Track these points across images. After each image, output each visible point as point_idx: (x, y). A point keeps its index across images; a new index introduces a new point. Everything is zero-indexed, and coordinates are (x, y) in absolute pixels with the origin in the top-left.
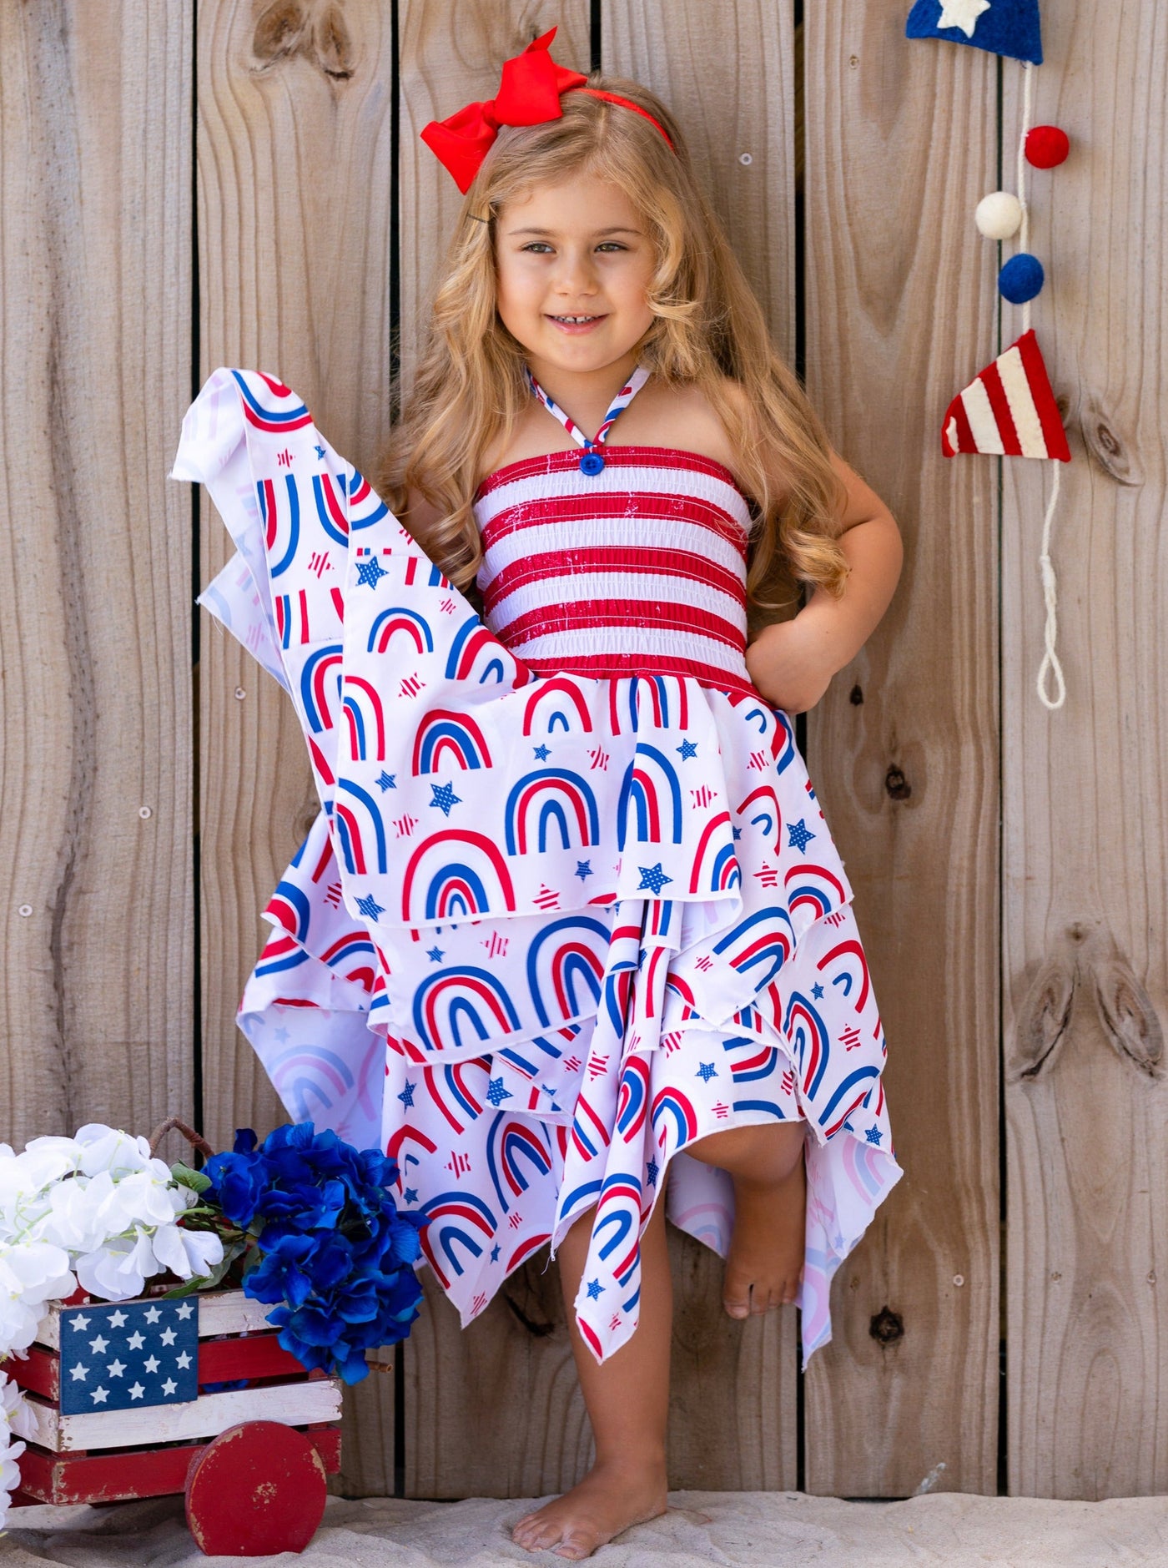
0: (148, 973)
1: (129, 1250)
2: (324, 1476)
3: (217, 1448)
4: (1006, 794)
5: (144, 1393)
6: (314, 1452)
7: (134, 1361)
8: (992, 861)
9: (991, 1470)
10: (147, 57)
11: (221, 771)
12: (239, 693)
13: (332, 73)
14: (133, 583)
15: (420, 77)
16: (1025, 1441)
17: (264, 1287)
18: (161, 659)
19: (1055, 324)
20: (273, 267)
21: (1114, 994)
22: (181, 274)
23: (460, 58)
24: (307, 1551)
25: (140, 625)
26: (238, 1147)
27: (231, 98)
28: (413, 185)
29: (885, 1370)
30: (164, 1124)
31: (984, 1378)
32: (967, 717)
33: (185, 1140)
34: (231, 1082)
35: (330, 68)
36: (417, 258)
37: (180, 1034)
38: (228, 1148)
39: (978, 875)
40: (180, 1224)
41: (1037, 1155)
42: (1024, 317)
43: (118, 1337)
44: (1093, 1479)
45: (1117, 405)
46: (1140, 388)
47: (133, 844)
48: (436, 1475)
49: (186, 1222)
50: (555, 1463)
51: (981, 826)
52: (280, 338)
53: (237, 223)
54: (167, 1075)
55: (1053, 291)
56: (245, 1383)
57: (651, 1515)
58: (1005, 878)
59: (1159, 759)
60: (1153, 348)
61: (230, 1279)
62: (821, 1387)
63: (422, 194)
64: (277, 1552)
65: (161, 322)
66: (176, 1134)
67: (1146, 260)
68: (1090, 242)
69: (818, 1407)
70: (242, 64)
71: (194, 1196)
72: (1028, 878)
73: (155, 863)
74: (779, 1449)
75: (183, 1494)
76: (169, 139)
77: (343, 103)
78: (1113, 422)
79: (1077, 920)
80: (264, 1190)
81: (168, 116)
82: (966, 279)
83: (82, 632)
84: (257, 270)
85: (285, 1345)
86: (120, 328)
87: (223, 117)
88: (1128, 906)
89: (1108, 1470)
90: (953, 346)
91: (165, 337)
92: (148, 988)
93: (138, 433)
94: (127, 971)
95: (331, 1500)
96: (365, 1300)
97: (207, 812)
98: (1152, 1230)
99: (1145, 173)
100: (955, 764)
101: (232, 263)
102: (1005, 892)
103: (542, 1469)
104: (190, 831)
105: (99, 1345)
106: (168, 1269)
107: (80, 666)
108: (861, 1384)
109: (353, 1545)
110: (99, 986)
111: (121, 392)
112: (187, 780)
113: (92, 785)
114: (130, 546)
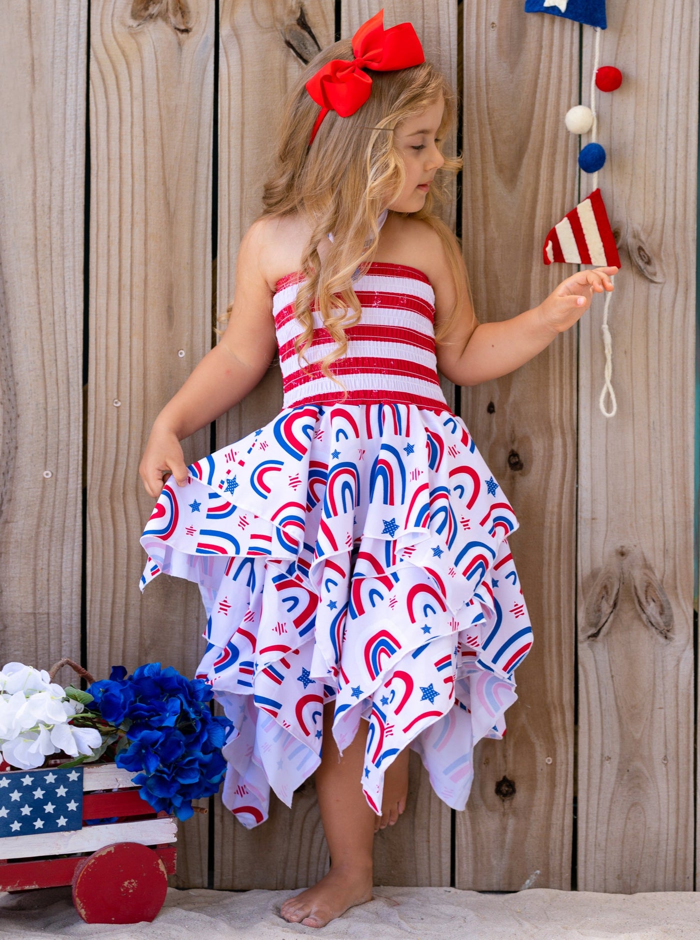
0: (49, 570)
1: (35, 739)
2: (166, 876)
3: (96, 859)
4: (580, 468)
5: (43, 825)
6: (160, 861)
7: (38, 806)
8: (571, 509)
9: (567, 875)
10: (55, 18)
11: (102, 449)
12: (116, 403)
13: (179, 30)
14: (41, 336)
15: (232, 33)
16: (588, 858)
17: (130, 763)
18: (60, 382)
19: (613, 186)
20: (142, 146)
21: (644, 589)
22: (78, 149)
23: (256, 21)
24: (155, 921)
25: (45, 361)
26: (113, 677)
27: (115, 43)
28: (227, 98)
29: (504, 814)
30: (59, 663)
31: (564, 819)
32: (557, 422)
33: (74, 672)
34: (108, 638)
35: (177, 26)
36: (229, 141)
37: (71, 609)
38: (105, 677)
39: (563, 517)
40: (70, 723)
41: (597, 686)
42: (594, 181)
43: (27, 792)
44: (628, 881)
45: (649, 235)
46: (663, 224)
47: (39, 493)
48: (233, 876)
49: (74, 722)
50: (305, 869)
51: (565, 487)
52: (146, 189)
53: (118, 119)
54: (61, 633)
55: (612, 166)
56: (116, 819)
57: (363, 900)
58: (579, 519)
59: (672, 448)
60: (672, 200)
61: (106, 756)
62: (465, 824)
63: (232, 103)
64: (137, 922)
65: (63, 178)
66: (68, 669)
67: (668, 147)
68: (635, 136)
69: (463, 836)
70: (123, 23)
71: (81, 707)
72: (593, 519)
73: (54, 505)
74: (440, 861)
75: (71, 886)
76: (70, 68)
77: (185, 48)
78: (647, 245)
79: (623, 544)
80: (132, 703)
81: (69, 54)
82: (559, 157)
83: (9, 365)
84: (132, 148)
85: (143, 797)
86: (35, 182)
87: (108, 55)
88: (653, 536)
89: (638, 875)
90: (552, 199)
91: (65, 187)
92: (48, 580)
93: (45, 245)
94: (35, 570)
95: (170, 890)
96: (193, 770)
97: (92, 474)
98: (665, 731)
99: (668, 95)
100: (550, 449)
101: (114, 144)
102: (579, 527)
103: (297, 872)
104: (80, 486)
105: (16, 796)
106: (62, 750)
107: (8, 386)
108: (490, 823)
109: (183, 918)
110: (17, 579)
111: (35, 220)
112: (78, 455)
113: (15, 457)
114: (40, 313)
